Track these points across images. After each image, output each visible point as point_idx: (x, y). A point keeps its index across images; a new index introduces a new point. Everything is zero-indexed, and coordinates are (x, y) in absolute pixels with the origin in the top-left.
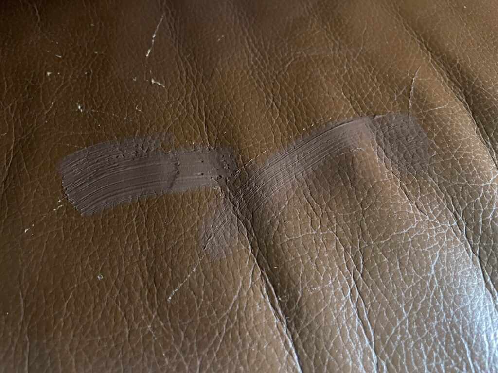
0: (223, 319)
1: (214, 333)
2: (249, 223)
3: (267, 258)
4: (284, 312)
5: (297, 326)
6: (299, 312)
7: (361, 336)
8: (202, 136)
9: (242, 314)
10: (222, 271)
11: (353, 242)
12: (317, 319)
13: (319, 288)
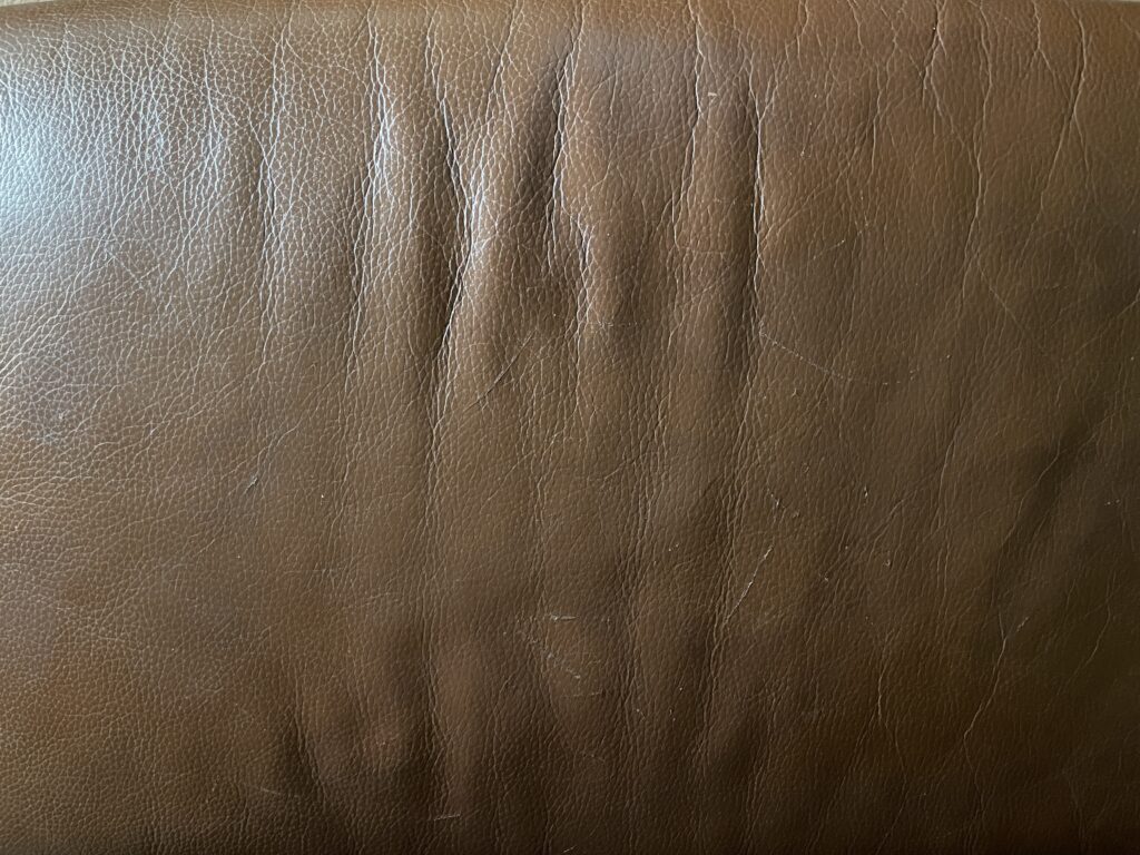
0: (807, 206)
1: (818, 199)
2: (748, 284)
3: (747, 243)
4: (753, 192)
5: (747, 178)
6: (741, 186)
7: (698, 150)
8: (752, 402)
9: (789, 204)
10: (791, 247)
11: (662, 229)
12: (729, 175)
13: (715, 200)
